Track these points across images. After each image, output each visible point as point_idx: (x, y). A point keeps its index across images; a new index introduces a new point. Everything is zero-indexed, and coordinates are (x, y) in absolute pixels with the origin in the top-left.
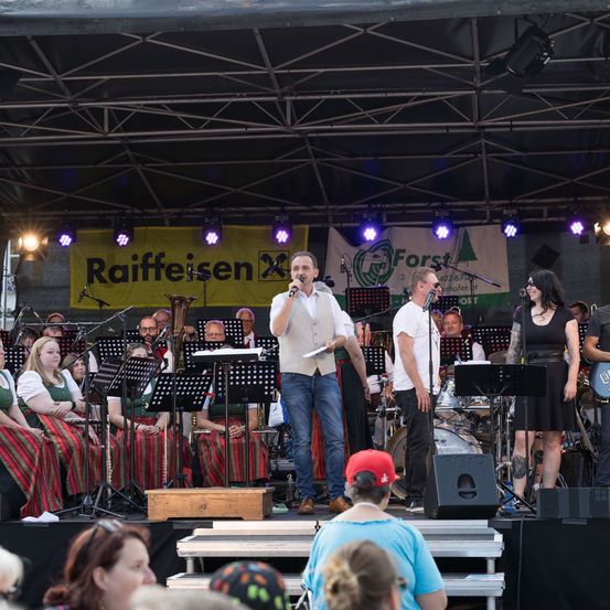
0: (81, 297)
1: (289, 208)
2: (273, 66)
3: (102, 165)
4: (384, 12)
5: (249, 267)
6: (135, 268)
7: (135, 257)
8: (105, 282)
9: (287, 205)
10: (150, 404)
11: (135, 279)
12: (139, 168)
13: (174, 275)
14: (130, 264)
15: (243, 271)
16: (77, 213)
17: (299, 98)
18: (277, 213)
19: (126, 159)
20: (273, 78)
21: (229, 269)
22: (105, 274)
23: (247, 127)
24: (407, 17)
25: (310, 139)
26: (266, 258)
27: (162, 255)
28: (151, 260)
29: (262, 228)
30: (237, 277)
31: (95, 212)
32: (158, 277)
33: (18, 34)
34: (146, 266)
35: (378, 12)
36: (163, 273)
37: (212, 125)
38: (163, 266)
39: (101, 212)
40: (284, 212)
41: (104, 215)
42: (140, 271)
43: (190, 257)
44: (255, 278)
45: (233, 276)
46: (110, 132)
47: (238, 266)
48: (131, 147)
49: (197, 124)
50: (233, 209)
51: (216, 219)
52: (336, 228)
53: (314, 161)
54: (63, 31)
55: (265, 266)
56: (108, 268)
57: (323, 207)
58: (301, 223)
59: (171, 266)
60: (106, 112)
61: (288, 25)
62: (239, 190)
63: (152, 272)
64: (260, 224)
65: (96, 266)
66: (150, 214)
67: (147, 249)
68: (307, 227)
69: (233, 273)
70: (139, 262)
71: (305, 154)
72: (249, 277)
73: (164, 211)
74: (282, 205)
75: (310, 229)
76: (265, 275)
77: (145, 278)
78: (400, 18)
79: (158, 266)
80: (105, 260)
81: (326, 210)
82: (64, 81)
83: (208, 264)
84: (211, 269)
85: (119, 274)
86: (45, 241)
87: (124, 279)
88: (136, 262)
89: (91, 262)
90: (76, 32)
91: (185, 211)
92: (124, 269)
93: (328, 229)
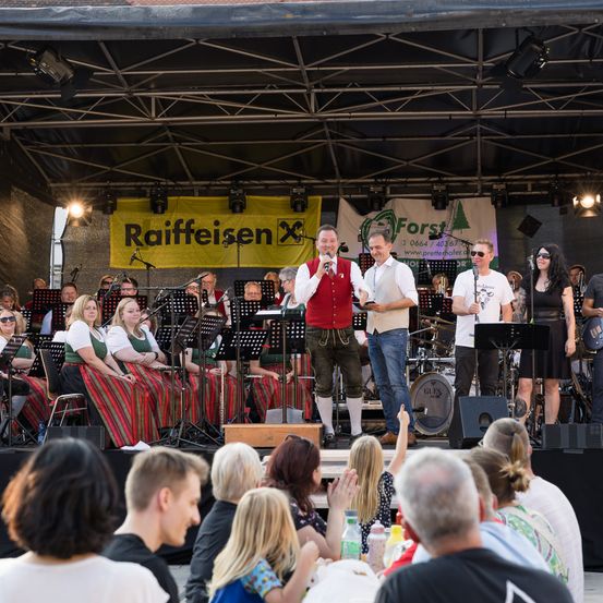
0: (132, 260)
1: (305, 181)
2: (306, 64)
3: (143, 144)
4: (407, 23)
5: (268, 232)
6: (168, 233)
7: (168, 224)
8: (142, 245)
9: (304, 179)
10: (217, 354)
11: (168, 242)
12: (176, 146)
13: (203, 240)
14: (164, 229)
15: (264, 236)
16: (118, 184)
17: (326, 90)
18: (294, 186)
19: (166, 139)
20: (305, 74)
21: (251, 234)
22: (141, 238)
23: (276, 113)
24: (425, 28)
25: (328, 123)
26: (283, 225)
27: (192, 221)
28: (182, 226)
29: (281, 198)
30: (258, 241)
31: (133, 184)
32: (188, 242)
33: (93, 39)
34: (177, 231)
35: (401, 23)
36: (193, 237)
37: (246, 112)
38: (192, 231)
39: (139, 184)
40: (301, 185)
41: (140, 187)
42: (173, 236)
43: (217, 223)
44: (274, 242)
45: (255, 241)
46: (156, 116)
47: (259, 232)
48: (172, 128)
49: (233, 111)
50: (256, 182)
51: (241, 191)
52: (345, 199)
53: (330, 142)
54: (132, 37)
55: (283, 232)
56: (144, 232)
57: (335, 181)
58: (315, 195)
59: (200, 231)
60: (153, 100)
61: (325, 33)
62: (262, 166)
63: (183, 236)
64: (279, 195)
65: (133, 231)
66: (181, 186)
67: (179, 216)
68: (320, 198)
69: (254, 238)
70: (171, 227)
71: (323, 136)
72: (269, 242)
73: (194, 183)
74: (299, 179)
75: (323, 200)
76: (283, 240)
77: (177, 242)
78: (420, 29)
79: (189, 231)
80: (141, 225)
81: (338, 183)
82: (124, 76)
83: (232, 230)
84: (235, 234)
85: (153, 238)
86: (90, 210)
87: (159, 242)
88: (168, 228)
89: (128, 227)
90: (144, 38)
91: (213, 183)
92: (159, 234)
93: (338, 200)
